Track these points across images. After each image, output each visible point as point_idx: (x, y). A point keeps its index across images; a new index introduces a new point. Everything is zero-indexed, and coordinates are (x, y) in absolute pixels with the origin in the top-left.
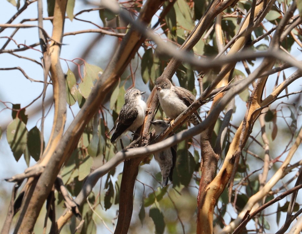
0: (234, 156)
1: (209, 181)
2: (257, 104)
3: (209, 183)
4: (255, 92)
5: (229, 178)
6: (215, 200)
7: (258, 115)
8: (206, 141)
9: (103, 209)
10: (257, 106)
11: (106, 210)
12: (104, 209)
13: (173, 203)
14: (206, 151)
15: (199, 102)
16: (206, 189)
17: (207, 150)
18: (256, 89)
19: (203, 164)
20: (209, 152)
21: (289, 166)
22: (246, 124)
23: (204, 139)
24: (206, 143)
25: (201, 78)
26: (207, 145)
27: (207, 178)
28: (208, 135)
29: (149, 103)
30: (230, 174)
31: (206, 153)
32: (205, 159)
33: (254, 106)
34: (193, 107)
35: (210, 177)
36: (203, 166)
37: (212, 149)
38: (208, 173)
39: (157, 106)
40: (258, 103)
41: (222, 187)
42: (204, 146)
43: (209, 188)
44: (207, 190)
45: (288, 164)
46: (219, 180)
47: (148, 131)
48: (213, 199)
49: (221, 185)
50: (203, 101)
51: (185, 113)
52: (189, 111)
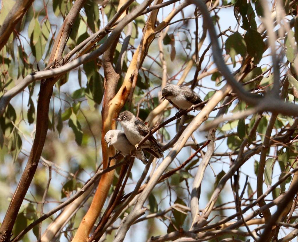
0: (133, 75)
1: (111, 97)
2: (151, 29)
3: (111, 99)
4: (149, 19)
5: (129, 94)
6: (117, 113)
7: (153, 39)
8: (108, 63)
9: (26, 124)
10: (152, 31)
11: (30, 125)
12: (28, 124)
13: (86, 117)
14: (108, 71)
15: (105, 31)
16: (108, 104)
17: (110, 71)
18: (150, 17)
19: (106, 82)
20: (111, 72)
21: (184, 84)
22: (142, 47)
23: (106, 60)
24: (108, 65)
25: (102, 8)
26: (109, 66)
27: (109, 94)
28: (109, 57)
29: (61, 32)
30: (129, 91)
31: (108, 73)
32: (108, 78)
33: (149, 31)
34: (100, 36)
35: (112, 93)
36: (106, 84)
37: (113, 69)
38: (110, 90)
39: (68, 34)
40: (153, 29)
41: (123, 102)
42: (107, 67)
43: (112, 104)
44: (110, 105)
45: (184, 82)
46: (120, 96)
47: (61, 57)
48: (115, 113)
49: (122, 101)
50: (108, 30)
51: (93, 40)
52: (97, 39)
